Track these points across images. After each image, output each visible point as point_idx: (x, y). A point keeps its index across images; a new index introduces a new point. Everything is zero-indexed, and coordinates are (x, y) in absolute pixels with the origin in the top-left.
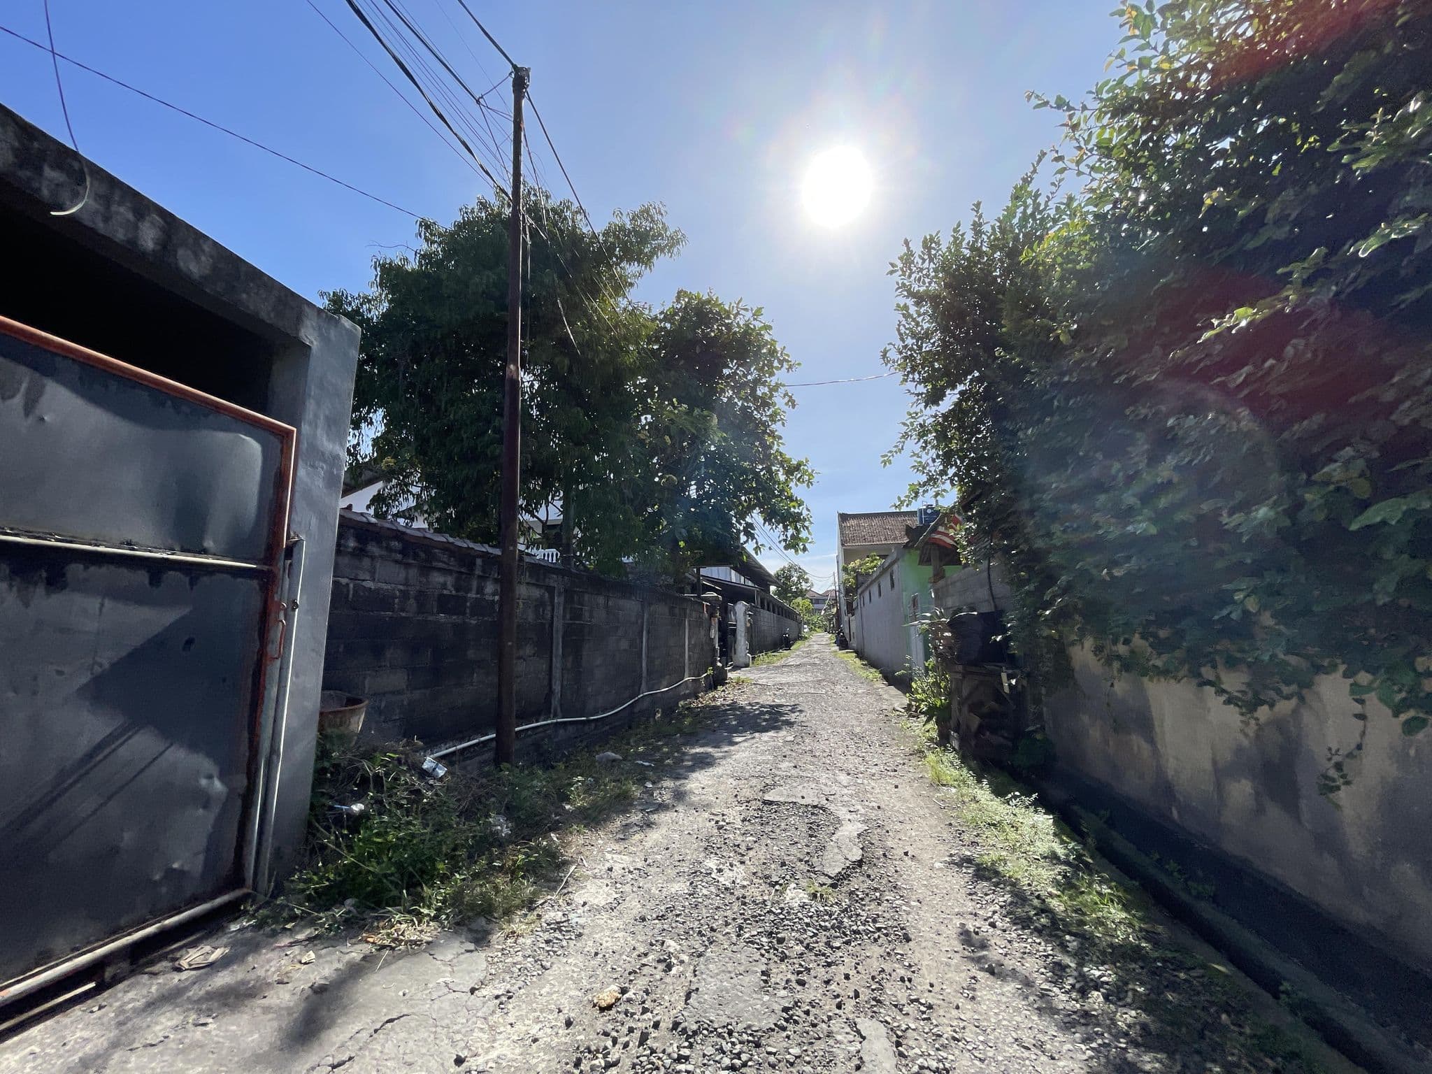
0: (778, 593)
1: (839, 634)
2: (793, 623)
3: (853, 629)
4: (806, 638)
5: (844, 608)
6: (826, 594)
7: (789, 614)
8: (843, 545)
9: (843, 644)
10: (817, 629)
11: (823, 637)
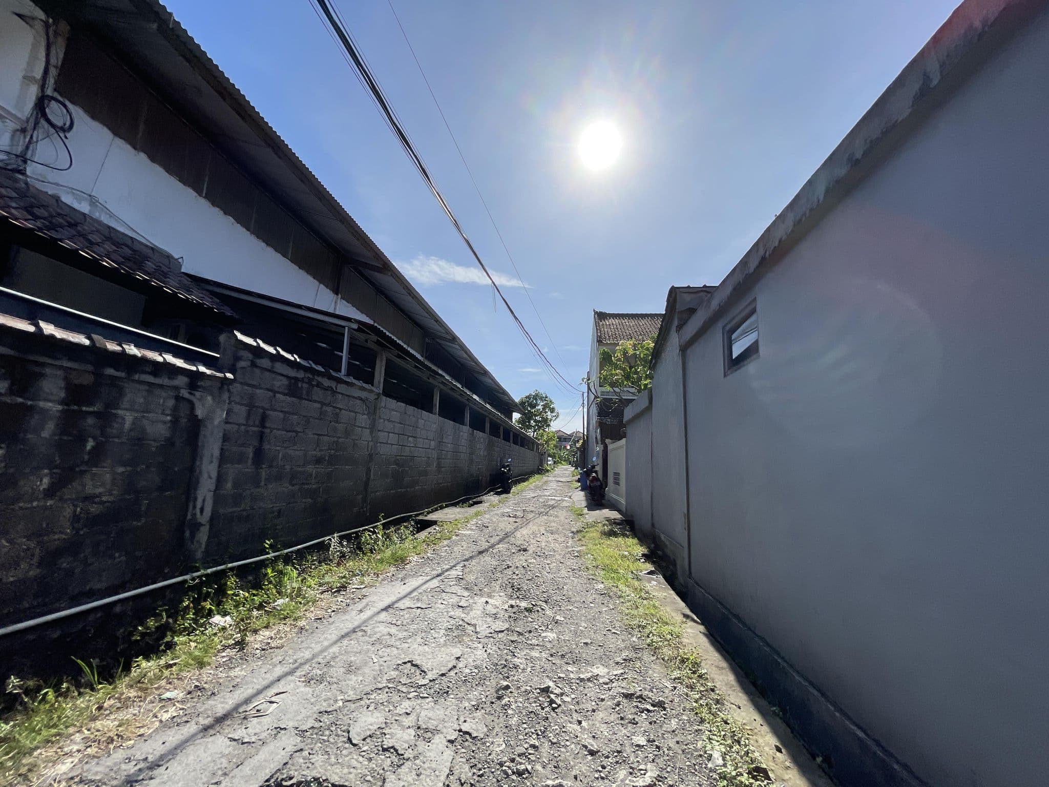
0: (521, 421)
8: (600, 341)
9: (596, 492)
10: (562, 462)
11: (567, 470)
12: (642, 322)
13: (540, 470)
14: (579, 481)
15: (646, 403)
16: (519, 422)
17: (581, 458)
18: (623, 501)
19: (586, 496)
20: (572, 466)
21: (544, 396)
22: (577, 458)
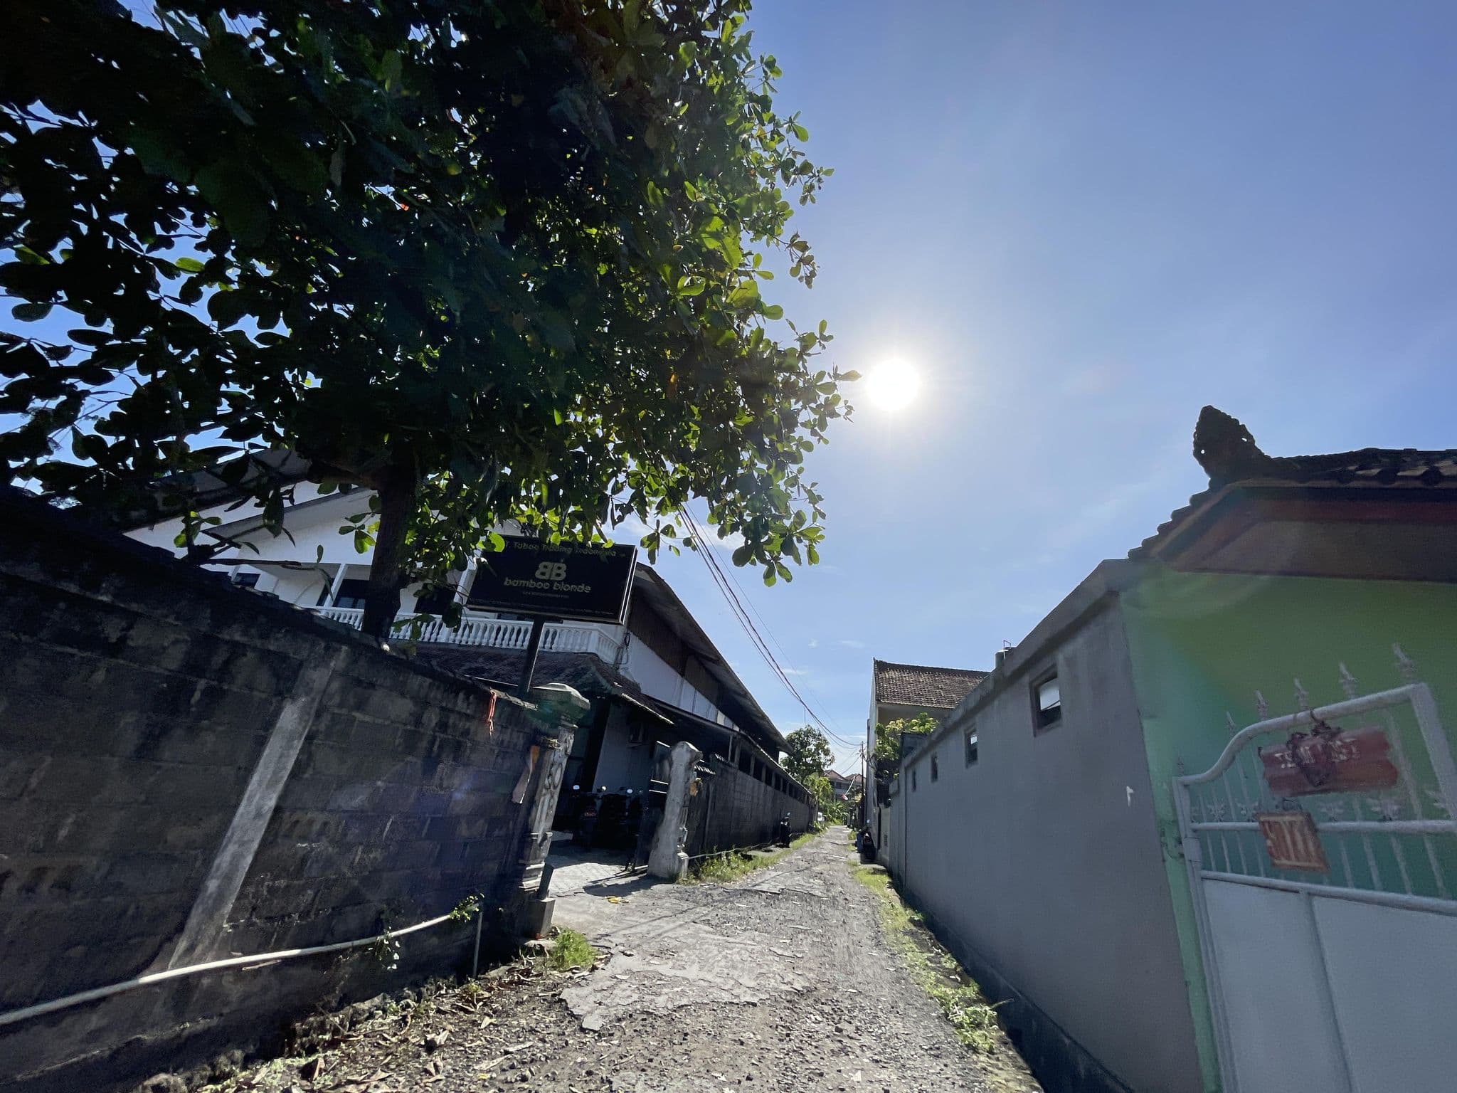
0: (788, 763)
1: (862, 834)
2: (801, 807)
3: (886, 828)
4: (818, 830)
5: (873, 794)
6: (849, 779)
7: (796, 792)
8: (878, 700)
9: (868, 852)
10: (835, 820)
11: (841, 832)
12: (924, 678)
13: (810, 829)
14: (855, 845)
15: (896, 788)
16: (785, 763)
17: (859, 820)
18: (888, 858)
19: (861, 857)
20: (849, 827)
21: (817, 733)
22: (855, 816)
